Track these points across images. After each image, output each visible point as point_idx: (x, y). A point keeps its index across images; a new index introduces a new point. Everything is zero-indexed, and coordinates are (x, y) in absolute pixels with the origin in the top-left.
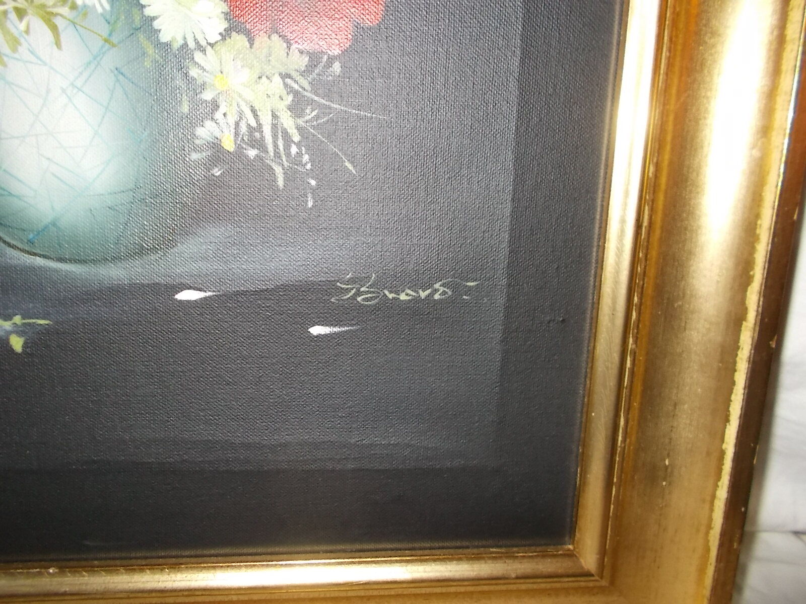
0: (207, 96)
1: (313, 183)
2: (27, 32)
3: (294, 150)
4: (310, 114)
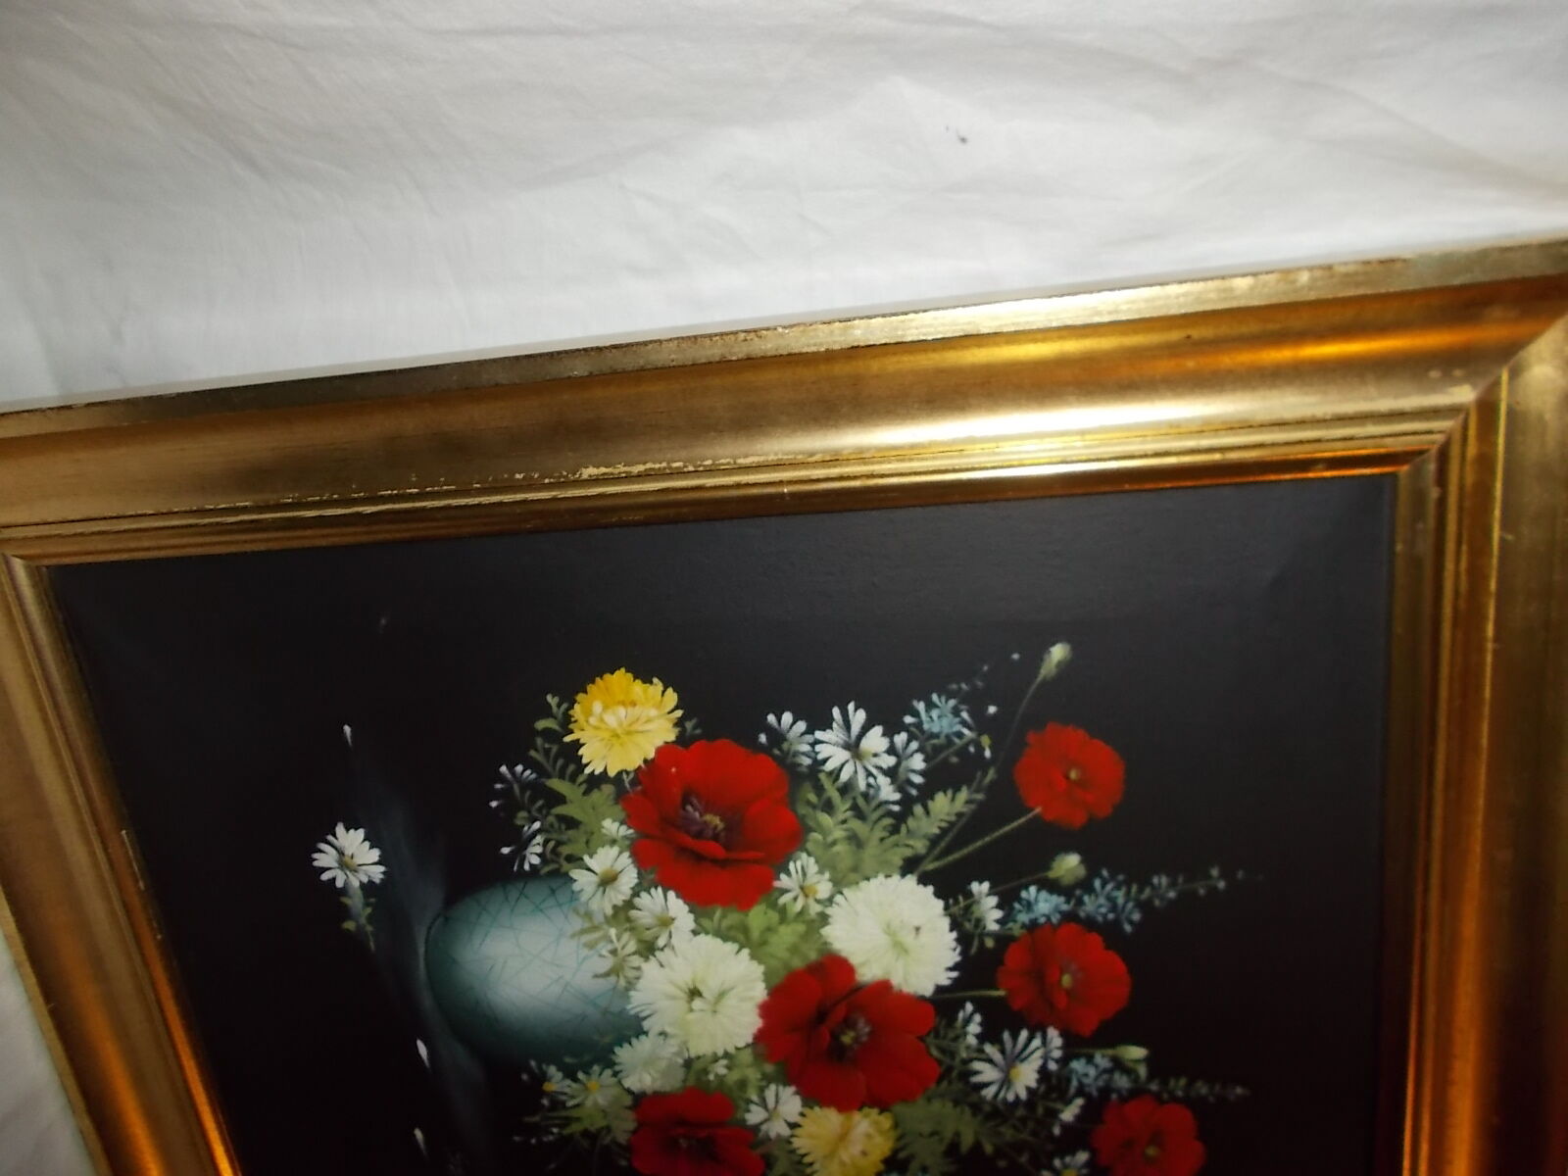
0: (581, 1075)
1: (533, 1141)
2: (601, 956)
3: (555, 1130)
4: (585, 1144)
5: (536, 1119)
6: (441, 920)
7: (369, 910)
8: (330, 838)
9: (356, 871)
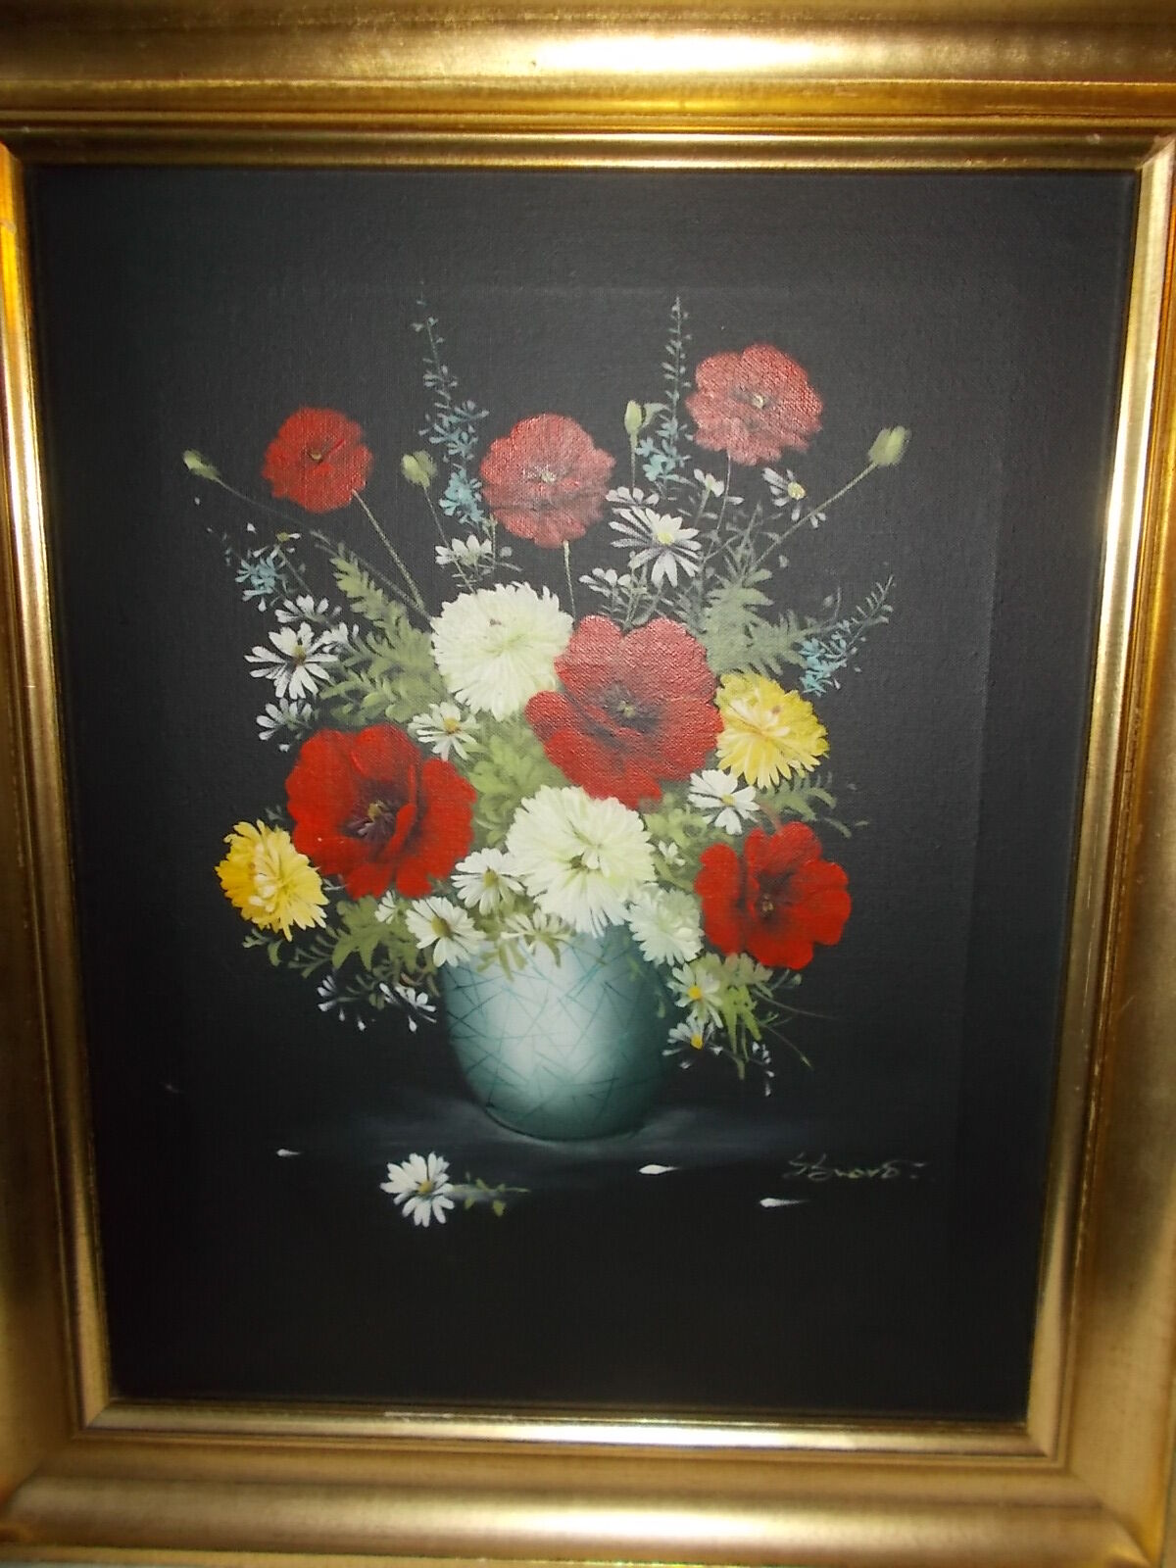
0: (682, 1004)
1: (771, 1074)
2: (534, 953)
3: (756, 1047)
4: (772, 1017)
5: (741, 1065)
6: (489, 1110)
7: (480, 1182)
8: (397, 1200)
9: (435, 1184)
